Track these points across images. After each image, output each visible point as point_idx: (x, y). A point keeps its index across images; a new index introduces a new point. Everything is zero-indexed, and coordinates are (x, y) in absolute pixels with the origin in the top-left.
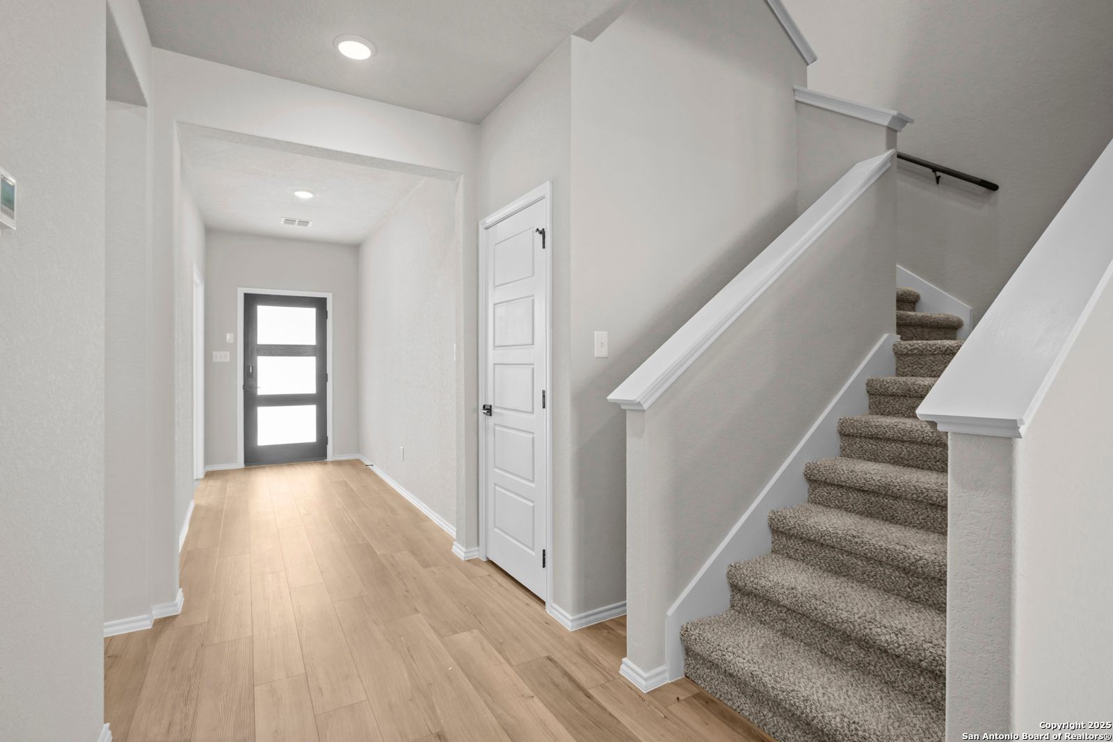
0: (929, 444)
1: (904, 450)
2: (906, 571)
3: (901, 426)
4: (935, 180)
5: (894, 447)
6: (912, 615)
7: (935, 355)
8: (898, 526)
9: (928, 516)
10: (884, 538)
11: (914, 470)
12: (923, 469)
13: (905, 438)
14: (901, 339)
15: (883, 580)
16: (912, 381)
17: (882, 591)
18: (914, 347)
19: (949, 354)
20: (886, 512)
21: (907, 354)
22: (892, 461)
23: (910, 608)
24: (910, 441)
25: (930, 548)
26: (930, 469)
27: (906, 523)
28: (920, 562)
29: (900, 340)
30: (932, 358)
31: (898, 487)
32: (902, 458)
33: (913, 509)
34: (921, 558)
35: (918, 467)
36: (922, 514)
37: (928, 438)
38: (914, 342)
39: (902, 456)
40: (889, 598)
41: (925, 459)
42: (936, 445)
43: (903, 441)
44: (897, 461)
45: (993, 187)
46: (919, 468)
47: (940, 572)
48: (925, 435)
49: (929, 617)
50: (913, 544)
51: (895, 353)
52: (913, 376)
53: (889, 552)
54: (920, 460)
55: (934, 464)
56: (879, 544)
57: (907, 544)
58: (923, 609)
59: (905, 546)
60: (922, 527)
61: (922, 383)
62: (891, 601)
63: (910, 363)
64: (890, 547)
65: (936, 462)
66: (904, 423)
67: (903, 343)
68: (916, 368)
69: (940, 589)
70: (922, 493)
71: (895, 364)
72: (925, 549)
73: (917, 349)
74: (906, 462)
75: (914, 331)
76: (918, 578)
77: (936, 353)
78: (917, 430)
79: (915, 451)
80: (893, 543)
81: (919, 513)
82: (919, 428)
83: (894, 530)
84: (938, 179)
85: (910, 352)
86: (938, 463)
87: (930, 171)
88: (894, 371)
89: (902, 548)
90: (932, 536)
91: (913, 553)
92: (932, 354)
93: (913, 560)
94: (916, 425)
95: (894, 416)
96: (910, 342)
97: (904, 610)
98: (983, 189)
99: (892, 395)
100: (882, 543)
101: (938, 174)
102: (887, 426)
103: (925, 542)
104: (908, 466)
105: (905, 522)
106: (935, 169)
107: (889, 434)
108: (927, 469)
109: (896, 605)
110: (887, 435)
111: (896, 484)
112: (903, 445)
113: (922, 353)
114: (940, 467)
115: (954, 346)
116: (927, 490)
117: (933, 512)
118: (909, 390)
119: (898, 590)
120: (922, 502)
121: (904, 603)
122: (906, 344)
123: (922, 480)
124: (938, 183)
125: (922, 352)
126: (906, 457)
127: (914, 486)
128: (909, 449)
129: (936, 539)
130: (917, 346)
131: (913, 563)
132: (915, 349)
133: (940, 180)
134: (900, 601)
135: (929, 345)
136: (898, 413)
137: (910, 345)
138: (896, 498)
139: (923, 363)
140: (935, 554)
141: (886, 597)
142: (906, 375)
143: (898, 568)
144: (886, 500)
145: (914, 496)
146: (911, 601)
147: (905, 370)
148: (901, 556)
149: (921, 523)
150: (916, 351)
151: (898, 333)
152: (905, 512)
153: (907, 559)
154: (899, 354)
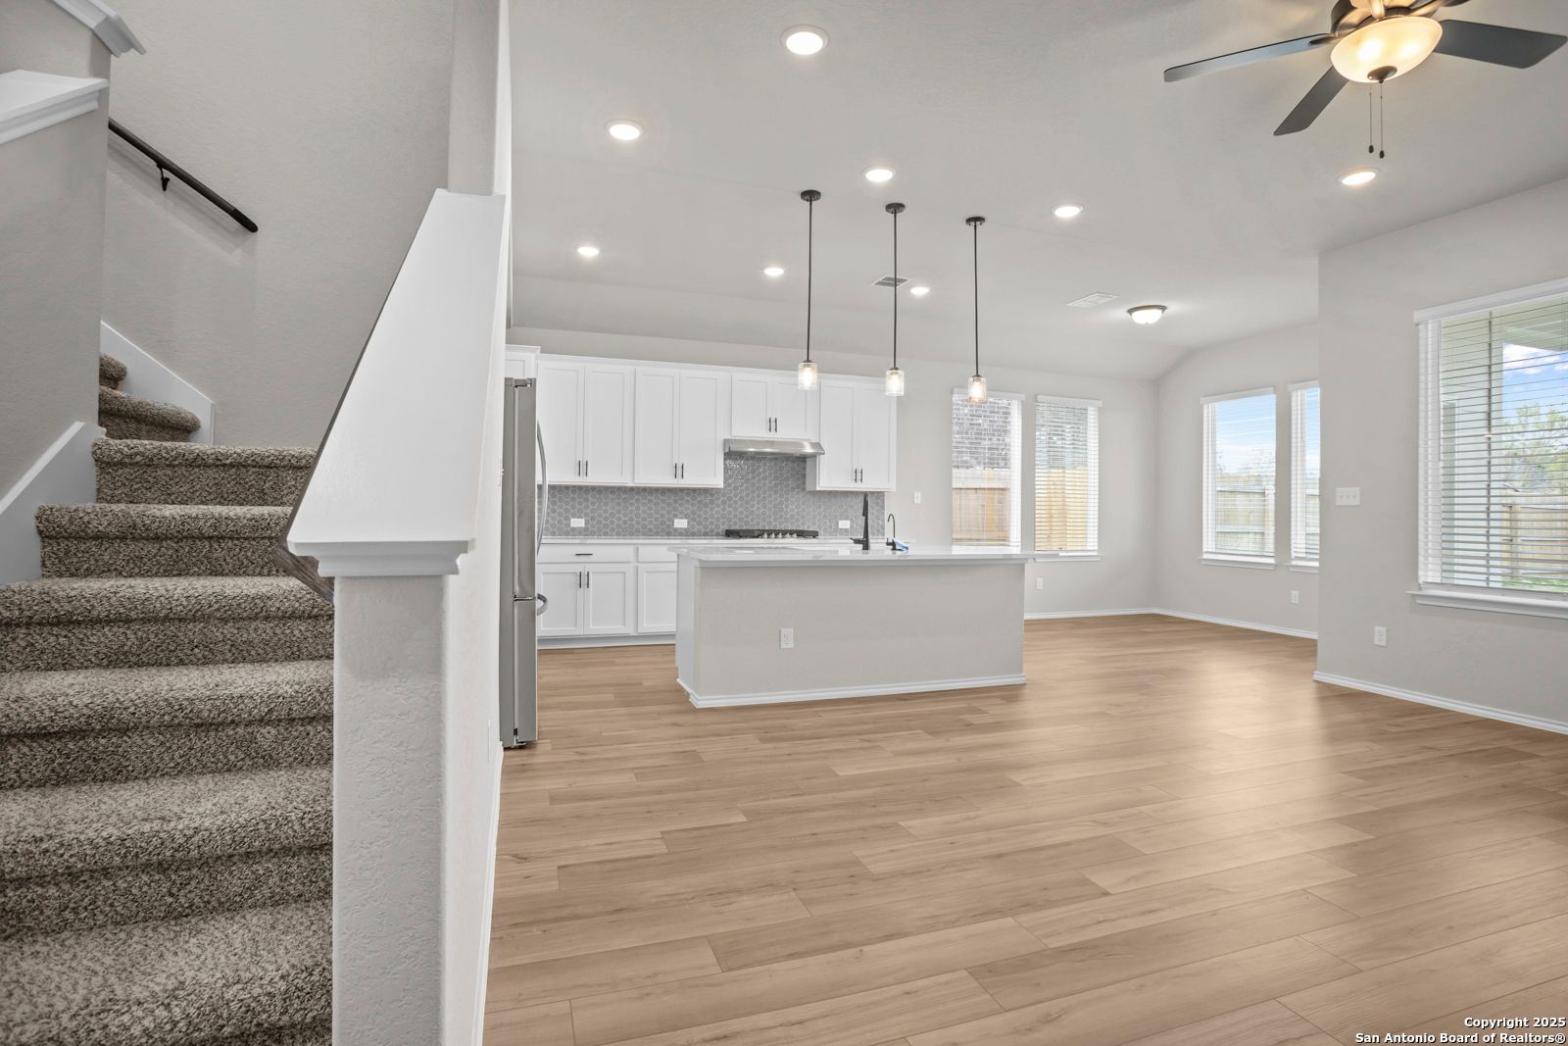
0: (180, 620)
1: (131, 637)
2: (163, 867)
3: (125, 592)
4: (160, 182)
5: (109, 634)
6: (186, 946)
7: (174, 466)
8: (131, 783)
9: (191, 749)
10: (114, 819)
11: (153, 671)
12: (168, 665)
13: (133, 614)
14: (108, 434)
15: (112, 905)
16: (139, 510)
17: (110, 927)
18: (135, 450)
19: (199, 466)
20: (102, 764)
21: (121, 464)
22: (105, 662)
23: (177, 934)
24: (141, 619)
25: (209, 806)
26: (181, 663)
27: (150, 773)
28: (196, 839)
29: (105, 438)
30: (169, 472)
31: (132, 710)
32: (125, 653)
33: (162, 743)
34: (197, 830)
35: (158, 664)
36: (179, 748)
37: (179, 608)
38: (135, 441)
39: (126, 648)
40: (130, 935)
41: (172, 648)
42: (194, 620)
43: (128, 621)
44: (115, 660)
45: (251, 227)
46: (161, 664)
47: (234, 841)
48: (174, 603)
49: (216, 933)
50: (176, 809)
51: (96, 461)
52: (131, 502)
53: (128, 843)
54: (163, 651)
55: (189, 652)
56: (104, 834)
57: (166, 813)
58: (202, 925)
59: (163, 819)
60: (179, 772)
61: (158, 514)
62: (135, 939)
63: (127, 479)
64: (130, 832)
65: (192, 650)
66: (131, 587)
67: (111, 441)
68: (138, 489)
69: (231, 873)
70: (181, 709)
71: (95, 479)
72: (201, 810)
73: (142, 454)
74: (134, 659)
75: (124, 426)
76: (189, 869)
77: (177, 462)
78: (158, 598)
79: (152, 636)
80: (135, 822)
81: (174, 747)
82: (163, 592)
83: (127, 794)
84: (165, 182)
85: (127, 460)
86: (196, 650)
87: (153, 163)
88: (95, 493)
89: (156, 825)
90: (202, 782)
91: (180, 827)
92: (168, 465)
93: (181, 841)
94: (156, 588)
95: (99, 576)
96: (129, 441)
97: (168, 944)
98: (235, 224)
99: (96, 538)
100: (111, 830)
101: (167, 174)
102: (95, 597)
103: (196, 798)
104: (139, 665)
105: (146, 772)
106: (162, 164)
107: (100, 611)
108: (177, 665)
109: (149, 942)
110: (95, 613)
111: (127, 703)
112: (128, 628)
113: (151, 462)
114: (200, 656)
115: (209, 452)
116: (191, 701)
117: (200, 739)
118: (134, 527)
119: (146, 910)
120: (180, 725)
121: (162, 930)
122: (116, 443)
123: (178, 686)
124: (164, 189)
125: (152, 460)
126: (134, 650)
127: (166, 700)
128: (140, 633)
129: (211, 785)
130: (142, 449)
131: (180, 845)
132: (137, 454)
133: (169, 184)
134: (154, 929)
135: (166, 448)
136: (109, 570)
137: (128, 446)
138: (124, 730)
139: (152, 480)
140: (222, 813)
141: (123, 935)
142: (119, 502)
143: (146, 867)
144: (103, 741)
145: (166, 718)
146: (175, 918)
147: (116, 492)
148: (155, 841)
149: (178, 764)
150: (139, 458)
151: (101, 424)
152: (145, 753)
153: (167, 843)
154: (105, 464)
